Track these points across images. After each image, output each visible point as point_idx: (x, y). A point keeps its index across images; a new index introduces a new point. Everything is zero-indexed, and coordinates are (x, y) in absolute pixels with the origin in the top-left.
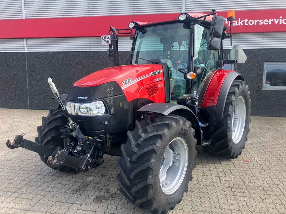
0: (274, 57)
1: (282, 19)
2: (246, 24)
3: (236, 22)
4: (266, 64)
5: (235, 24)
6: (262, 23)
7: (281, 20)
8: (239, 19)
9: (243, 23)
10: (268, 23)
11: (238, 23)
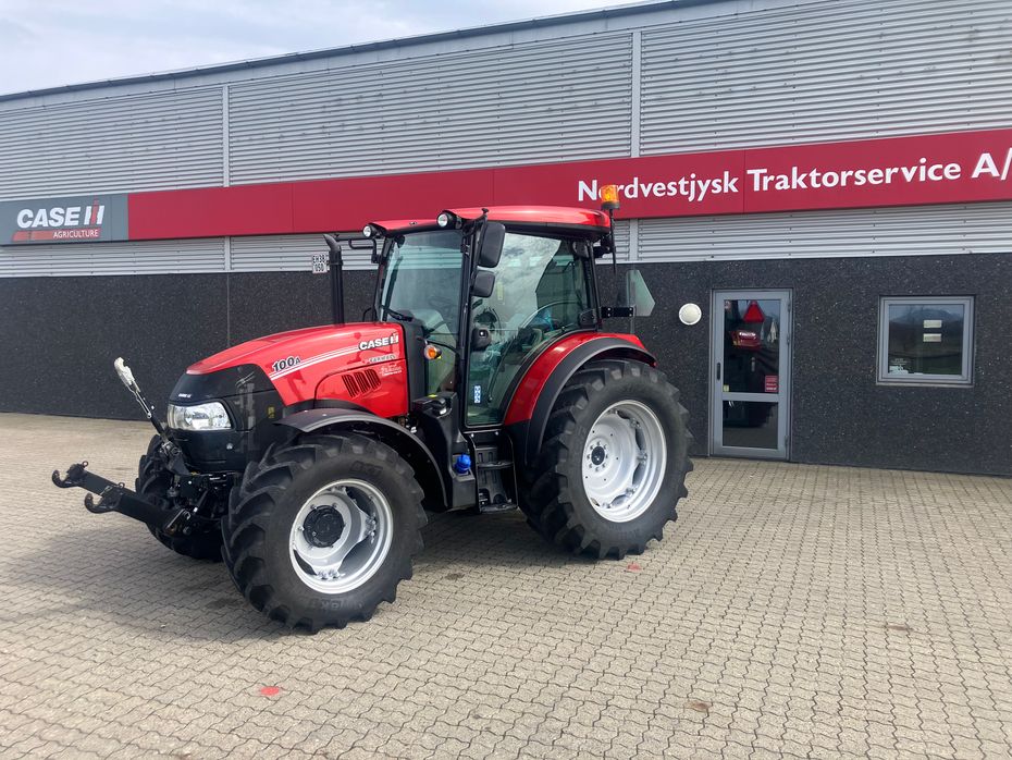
0: (910, 282)
1: (928, 166)
2: (815, 185)
3: (785, 178)
4: (887, 303)
5: (782, 185)
6: (863, 181)
7: (923, 168)
8: (795, 170)
9: (807, 181)
10: (881, 181)
11: (790, 183)
